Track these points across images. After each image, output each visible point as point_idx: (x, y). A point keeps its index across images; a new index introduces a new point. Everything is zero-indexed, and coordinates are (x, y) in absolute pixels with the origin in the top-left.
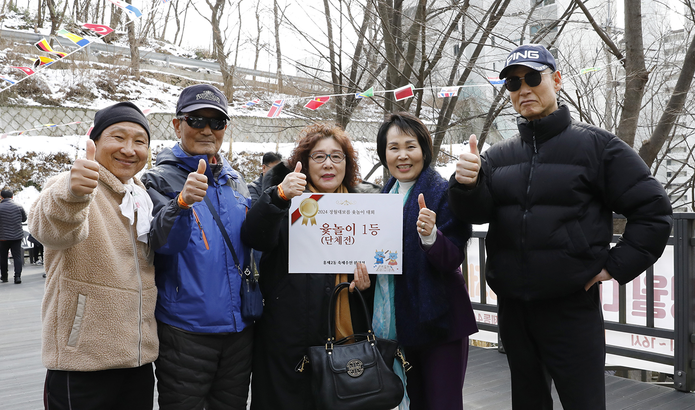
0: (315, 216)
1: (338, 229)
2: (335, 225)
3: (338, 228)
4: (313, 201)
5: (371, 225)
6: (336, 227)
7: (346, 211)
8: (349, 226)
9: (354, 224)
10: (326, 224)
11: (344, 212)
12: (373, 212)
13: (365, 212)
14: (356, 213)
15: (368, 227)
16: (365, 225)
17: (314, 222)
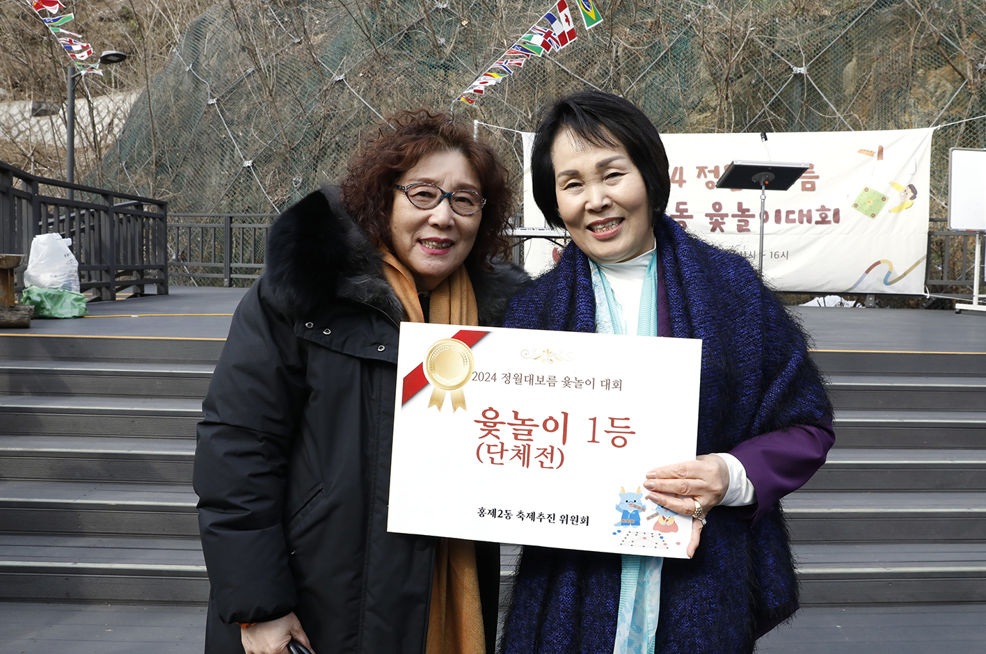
0: (464, 388)
1: (523, 426)
2: (516, 414)
3: (523, 421)
4: (461, 346)
5: (613, 420)
6: (516, 418)
7: (546, 379)
8: (551, 418)
9: (566, 415)
10: (491, 409)
11: (541, 381)
12: (618, 384)
13: (598, 383)
14: (573, 385)
15: (604, 424)
16: (594, 420)
17: (459, 403)
